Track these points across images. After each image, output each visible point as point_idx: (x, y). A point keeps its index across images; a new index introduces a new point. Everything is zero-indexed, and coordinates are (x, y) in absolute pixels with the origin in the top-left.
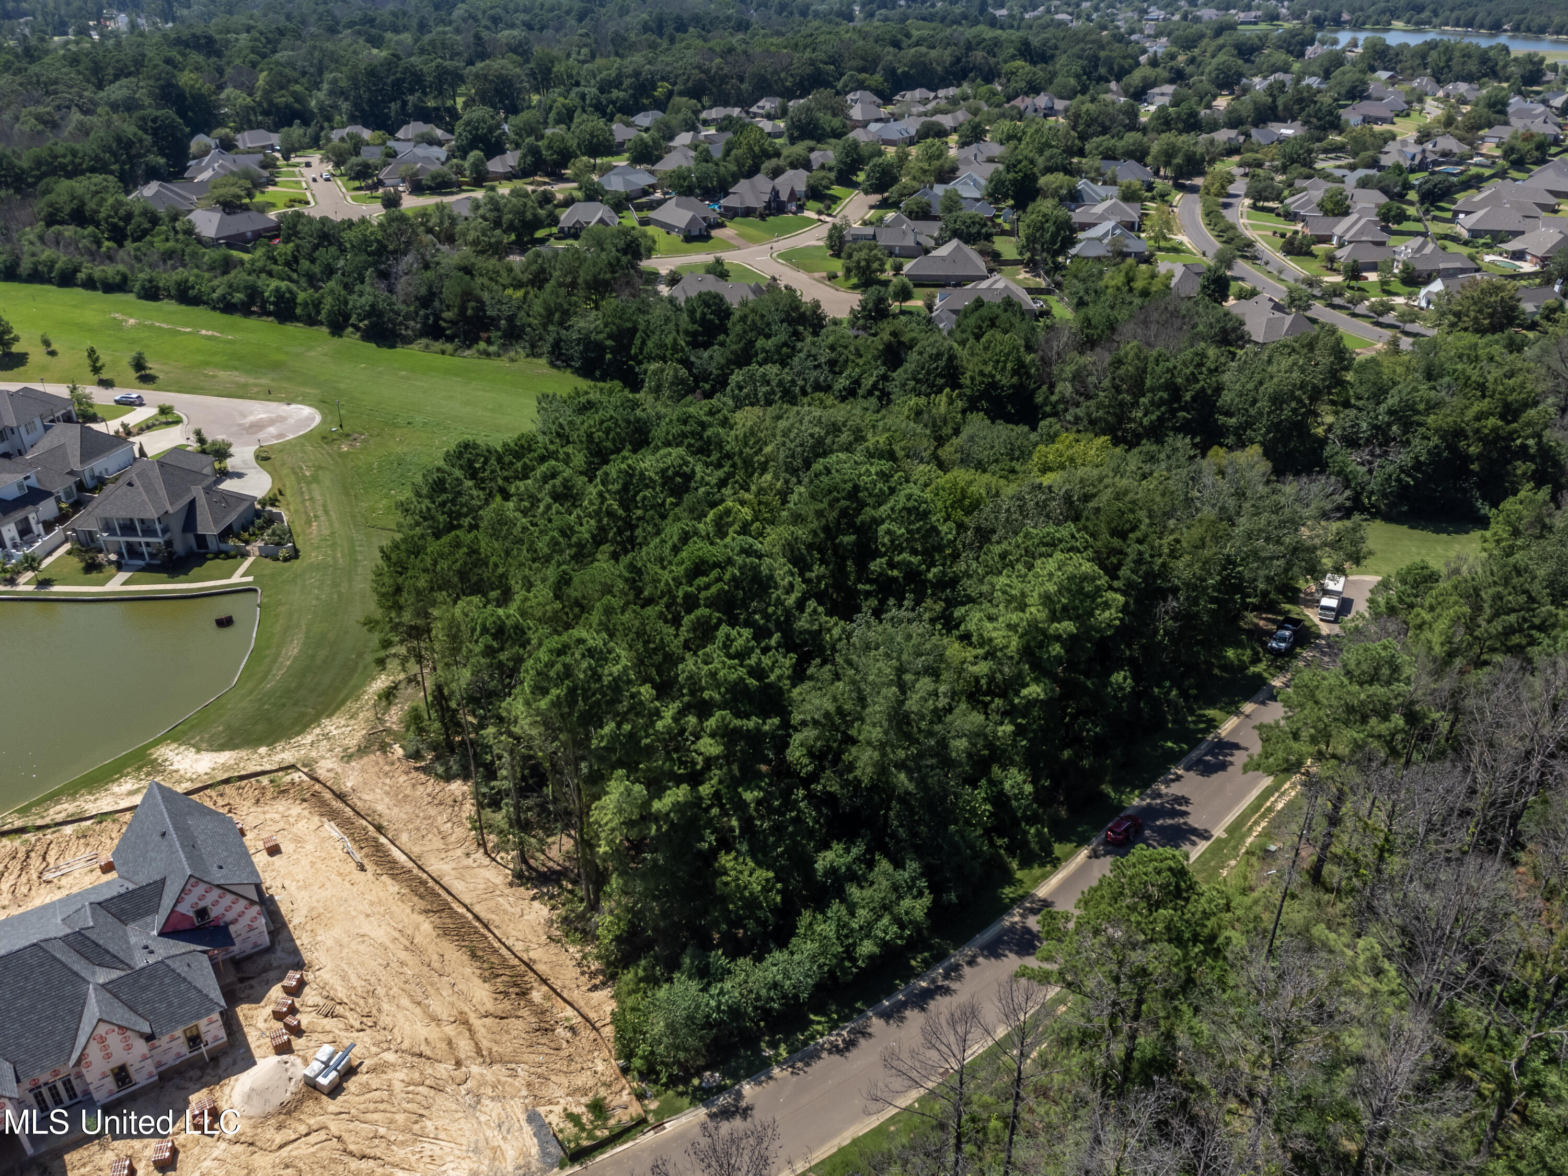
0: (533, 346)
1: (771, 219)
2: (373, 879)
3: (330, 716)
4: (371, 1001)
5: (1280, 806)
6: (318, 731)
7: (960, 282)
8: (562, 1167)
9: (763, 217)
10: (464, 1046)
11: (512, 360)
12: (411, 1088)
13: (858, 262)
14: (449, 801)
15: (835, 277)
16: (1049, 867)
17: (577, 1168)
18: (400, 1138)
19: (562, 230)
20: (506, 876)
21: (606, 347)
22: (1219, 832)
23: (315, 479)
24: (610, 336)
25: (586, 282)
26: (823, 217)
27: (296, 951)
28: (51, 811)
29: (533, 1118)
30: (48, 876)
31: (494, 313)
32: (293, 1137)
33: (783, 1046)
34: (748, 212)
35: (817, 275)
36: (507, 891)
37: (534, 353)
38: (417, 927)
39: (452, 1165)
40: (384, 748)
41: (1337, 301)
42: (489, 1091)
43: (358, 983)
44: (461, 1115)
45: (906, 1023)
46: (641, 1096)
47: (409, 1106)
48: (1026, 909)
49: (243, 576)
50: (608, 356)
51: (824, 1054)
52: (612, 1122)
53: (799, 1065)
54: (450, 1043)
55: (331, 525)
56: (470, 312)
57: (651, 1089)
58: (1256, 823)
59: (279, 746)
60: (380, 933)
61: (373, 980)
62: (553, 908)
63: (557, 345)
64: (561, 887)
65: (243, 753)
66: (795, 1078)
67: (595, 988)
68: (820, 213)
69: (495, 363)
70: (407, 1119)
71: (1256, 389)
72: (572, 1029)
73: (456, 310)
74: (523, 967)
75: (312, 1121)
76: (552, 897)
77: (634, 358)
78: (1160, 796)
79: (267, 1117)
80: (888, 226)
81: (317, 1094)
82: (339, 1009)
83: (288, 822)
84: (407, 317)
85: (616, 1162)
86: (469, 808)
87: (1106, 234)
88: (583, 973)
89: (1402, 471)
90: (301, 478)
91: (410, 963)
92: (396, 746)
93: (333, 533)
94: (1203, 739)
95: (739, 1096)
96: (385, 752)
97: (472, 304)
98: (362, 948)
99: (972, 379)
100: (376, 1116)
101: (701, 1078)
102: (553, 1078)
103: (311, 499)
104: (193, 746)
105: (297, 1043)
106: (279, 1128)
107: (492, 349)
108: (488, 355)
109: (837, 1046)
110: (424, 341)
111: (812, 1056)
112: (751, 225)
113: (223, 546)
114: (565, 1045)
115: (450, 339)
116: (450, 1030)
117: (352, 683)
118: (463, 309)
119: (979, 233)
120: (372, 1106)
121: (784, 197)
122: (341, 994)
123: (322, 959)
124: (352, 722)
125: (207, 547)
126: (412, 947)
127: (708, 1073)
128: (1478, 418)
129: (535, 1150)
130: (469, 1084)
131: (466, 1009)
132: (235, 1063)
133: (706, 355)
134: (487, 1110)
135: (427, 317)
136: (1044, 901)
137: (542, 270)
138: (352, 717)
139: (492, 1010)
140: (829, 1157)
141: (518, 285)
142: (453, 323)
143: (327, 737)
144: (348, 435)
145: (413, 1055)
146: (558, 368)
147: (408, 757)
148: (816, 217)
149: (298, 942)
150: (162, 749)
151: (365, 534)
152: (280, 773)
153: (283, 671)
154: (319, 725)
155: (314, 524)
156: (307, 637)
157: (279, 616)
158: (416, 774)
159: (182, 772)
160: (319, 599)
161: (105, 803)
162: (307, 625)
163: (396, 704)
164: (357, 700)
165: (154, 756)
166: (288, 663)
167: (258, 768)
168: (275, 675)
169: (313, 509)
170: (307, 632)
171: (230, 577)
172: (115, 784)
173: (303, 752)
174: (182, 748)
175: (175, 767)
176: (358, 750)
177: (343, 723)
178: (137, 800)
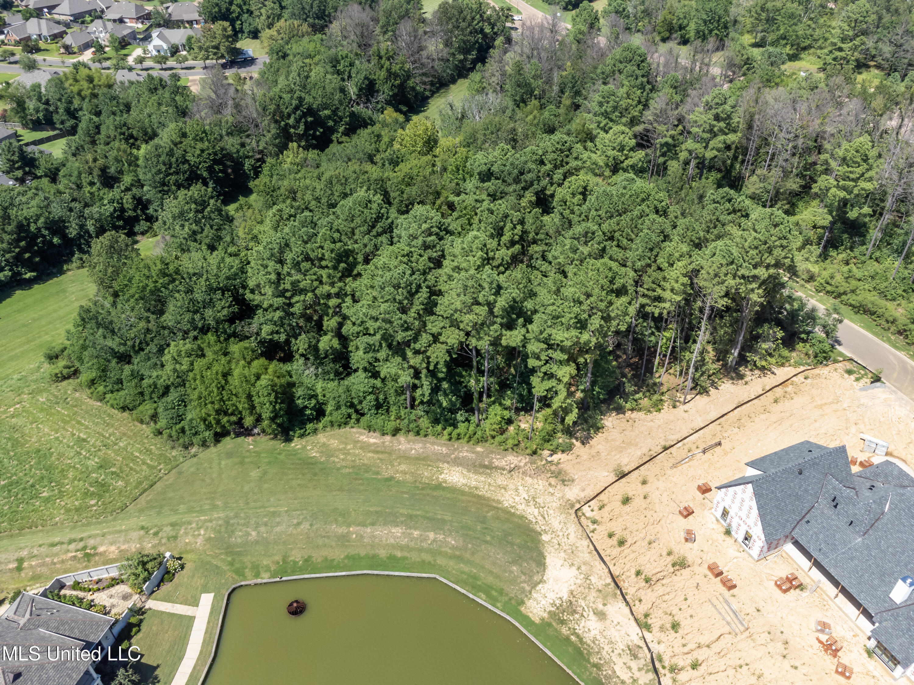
3: (499, 502)
6: (521, 507)
8: (885, 382)
14: (627, 424)
17: (883, 379)
20: (701, 397)
29: (864, 390)
30: (740, 628)
36: (713, 396)
38: (763, 421)
40: (553, 464)
42: (855, 401)
44: (873, 411)
46: (838, 361)
47: (877, 424)
49: (193, 604)
52: (855, 369)
54: (835, 411)
55: (117, 532)
57: (835, 357)
62: (723, 383)
64: (706, 380)
65: (550, 549)
67: (774, 374)
72: (805, 379)
76: (714, 383)
86: (636, 415)
88: (765, 376)
92: (550, 459)
93: (143, 528)
96: (559, 463)
102: (839, 384)
103: (19, 560)
104: (534, 587)
113: (116, 629)
114: (817, 380)
116: (827, 410)
124: (511, 486)
129: (880, 389)
130: (855, 408)
131: (812, 405)
134: (866, 402)
138: (504, 489)
147: (570, 449)
150: (535, 611)
151: (141, 511)
152: (583, 519)
153: (432, 535)
154: (512, 507)
155: (101, 549)
156: (373, 524)
157: (310, 557)
158: (593, 442)
159: (573, 587)
160: (299, 524)
161: (616, 634)
162: (349, 526)
163: (491, 463)
164: (476, 488)
165: (546, 615)
166: (416, 533)
167: (572, 536)
168: (434, 541)
169: (57, 555)
170: (364, 525)
171: (191, 619)
172: (585, 635)
173: (551, 512)
174: (535, 595)
175: (564, 595)
176: (556, 477)
177: (511, 492)
178: (617, 609)
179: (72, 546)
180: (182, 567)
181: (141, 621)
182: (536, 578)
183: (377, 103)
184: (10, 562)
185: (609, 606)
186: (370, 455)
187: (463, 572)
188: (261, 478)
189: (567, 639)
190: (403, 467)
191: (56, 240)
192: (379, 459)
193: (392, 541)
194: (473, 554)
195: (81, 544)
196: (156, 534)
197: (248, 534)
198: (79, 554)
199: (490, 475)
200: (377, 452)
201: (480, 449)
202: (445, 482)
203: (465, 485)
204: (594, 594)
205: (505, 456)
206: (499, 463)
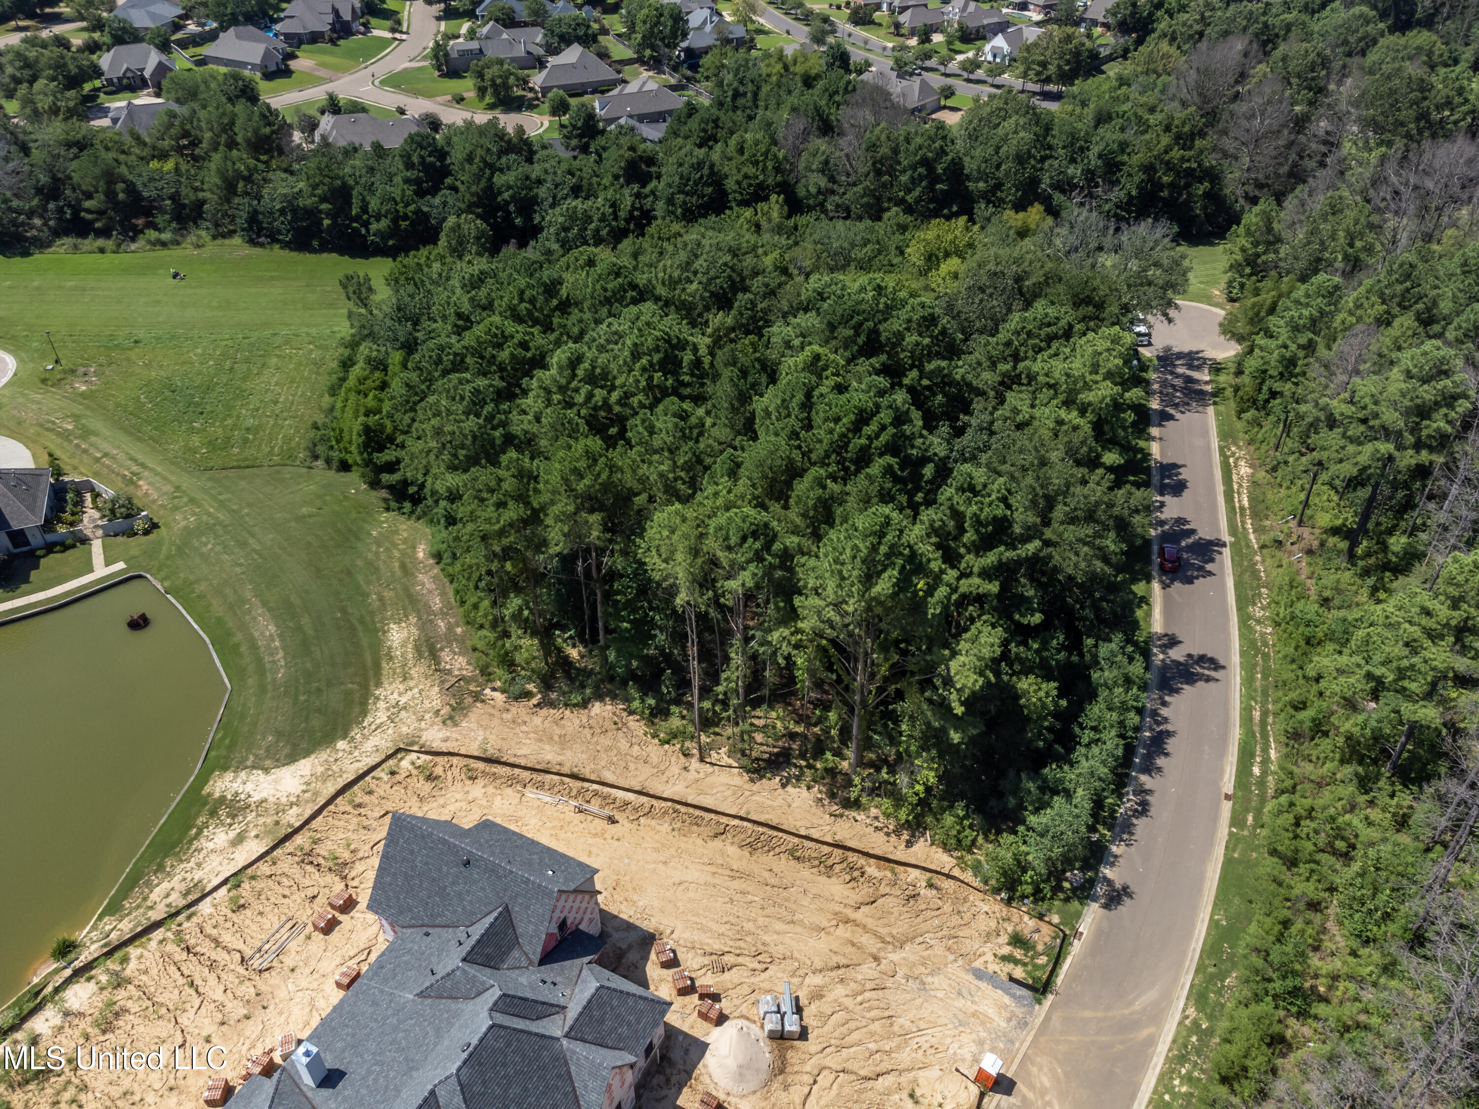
0: (217, 225)
1: (341, 42)
2: (634, 826)
3: (379, 684)
4: (749, 939)
5: (1246, 503)
6: (381, 705)
7: (601, 88)
8: (1039, 1002)
9: (333, 42)
10: (866, 940)
11: (198, 246)
12: (860, 998)
13: (493, 80)
14: (608, 725)
15: (463, 99)
16: (1145, 607)
17: (1050, 997)
18: (893, 1045)
19: (110, 81)
20: (740, 774)
21: (320, 212)
22: (1227, 538)
23: (87, 433)
24: (323, 199)
25: (248, 141)
26: (397, 36)
27: (629, 927)
28: (155, 896)
29: (979, 975)
30: (256, 963)
31: (154, 194)
32: (807, 1090)
33: (1100, 828)
34: (314, 38)
35: (438, 99)
36: (756, 787)
37: (221, 233)
38: (722, 853)
39: (956, 1045)
40: (477, 697)
41: (928, 64)
42: (922, 969)
43: (723, 929)
44: (918, 1001)
45: (1165, 770)
46: (1041, 917)
47: (873, 1014)
48: (1160, 646)
49: (108, 563)
50: (327, 222)
51: (1135, 821)
52: (1040, 948)
53: (1125, 836)
54: (853, 944)
55: (165, 478)
56: (121, 196)
57: (1043, 907)
58: (1243, 523)
59: (355, 733)
60: (694, 874)
61: (732, 919)
62: (809, 788)
63: (253, 219)
64: (796, 766)
65: (324, 755)
66: (1133, 849)
67: (909, 844)
68: (393, 30)
69: (176, 253)
70: (883, 1026)
71: (997, 153)
72: (930, 885)
73: (102, 197)
74: (838, 852)
75: (808, 1068)
76: (798, 778)
77: (357, 219)
78: (1162, 523)
79: (766, 1084)
80: (487, 38)
81: (788, 1043)
82: (729, 959)
83: (480, 806)
84: (31, 214)
85: (1073, 977)
86: (637, 726)
87: (704, 23)
88: (888, 834)
89: (1117, 207)
90: (66, 435)
91: (750, 889)
92: (487, 691)
93: (178, 488)
94: (1149, 467)
95: (1109, 882)
96: (483, 701)
97: (121, 186)
98: (691, 894)
99: (738, 183)
100: (855, 1036)
101: (1066, 880)
102: (961, 934)
103: (106, 455)
104: (254, 767)
105: (725, 1005)
106: (786, 1088)
107: (166, 236)
108: (164, 244)
109: (1136, 810)
110: (68, 241)
111: (1128, 827)
112: (324, 52)
113: (50, 537)
114: (940, 903)
115: (105, 233)
116: (843, 932)
117: (365, 642)
118: (110, 194)
119: (586, 34)
120: (844, 1030)
121: (347, 16)
122: (717, 945)
123: (665, 921)
124: (411, 683)
125: (27, 543)
126: (736, 875)
127: (1068, 874)
128: (1166, 152)
129: (1007, 1000)
130: (900, 974)
131: (838, 908)
132: (687, 1052)
133: (437, 201)
134: (936, 985)
135: (60, 210)
136: (1166, 635)
137: (186, 134)
138: (405, 679)
139: (860, 900)
140: (1216, 898)
141: (163, 156)
142: (101, 213)
143: (400, 707)
144: (73, 371)
145: (832, 970)
146: (262, 245)
147: (517, 698)
148: (388, 35)
149: (624, 916)
150: (219, 784)
151: (210, 479)
152: (391, 762)
153: (281, 654)
154: (378, 698)
155: (141, 483)
156: (270, 610)
157: (205, 596)
158: (544, 712)
159: (272, 799)
160: (241, 565)
161: (215, 864)
162: (256, 596)
163: (442, 649)
164: (391, 658)
165: (217, 795)
166: (277, 643)
167: (357, 765)
168: (274, 662)
169: (121, 466)
170: (264, 604)
171: (92, 571)
172: (203, 840)
173: (390, 731)
174: (243, 774)
175: (256, 797)
176: (454, 709)
177: (402, 687)
178: (253, 848)
179: (135, 468)
180: (146, 532)
181: (73, 546)
182: (268, 763)
183: (1107, 201)
185: (256, 841)
186: (396, 564)
187: (244, 704)
188: (304, 517)
189: (190, 828)
190: (389, 594)
191: (518, 221)
192: (393, 574)
193: (257, 634)
194: (273, 698)
197: (206, 544)
198: (129, 476)
199: (420, 658)
200: (403, 566)
201: (459, 630)
202: (385, 632)
203: (390, 648)
204: (269, 820)
205: (460, 654)
206: (446, 656)
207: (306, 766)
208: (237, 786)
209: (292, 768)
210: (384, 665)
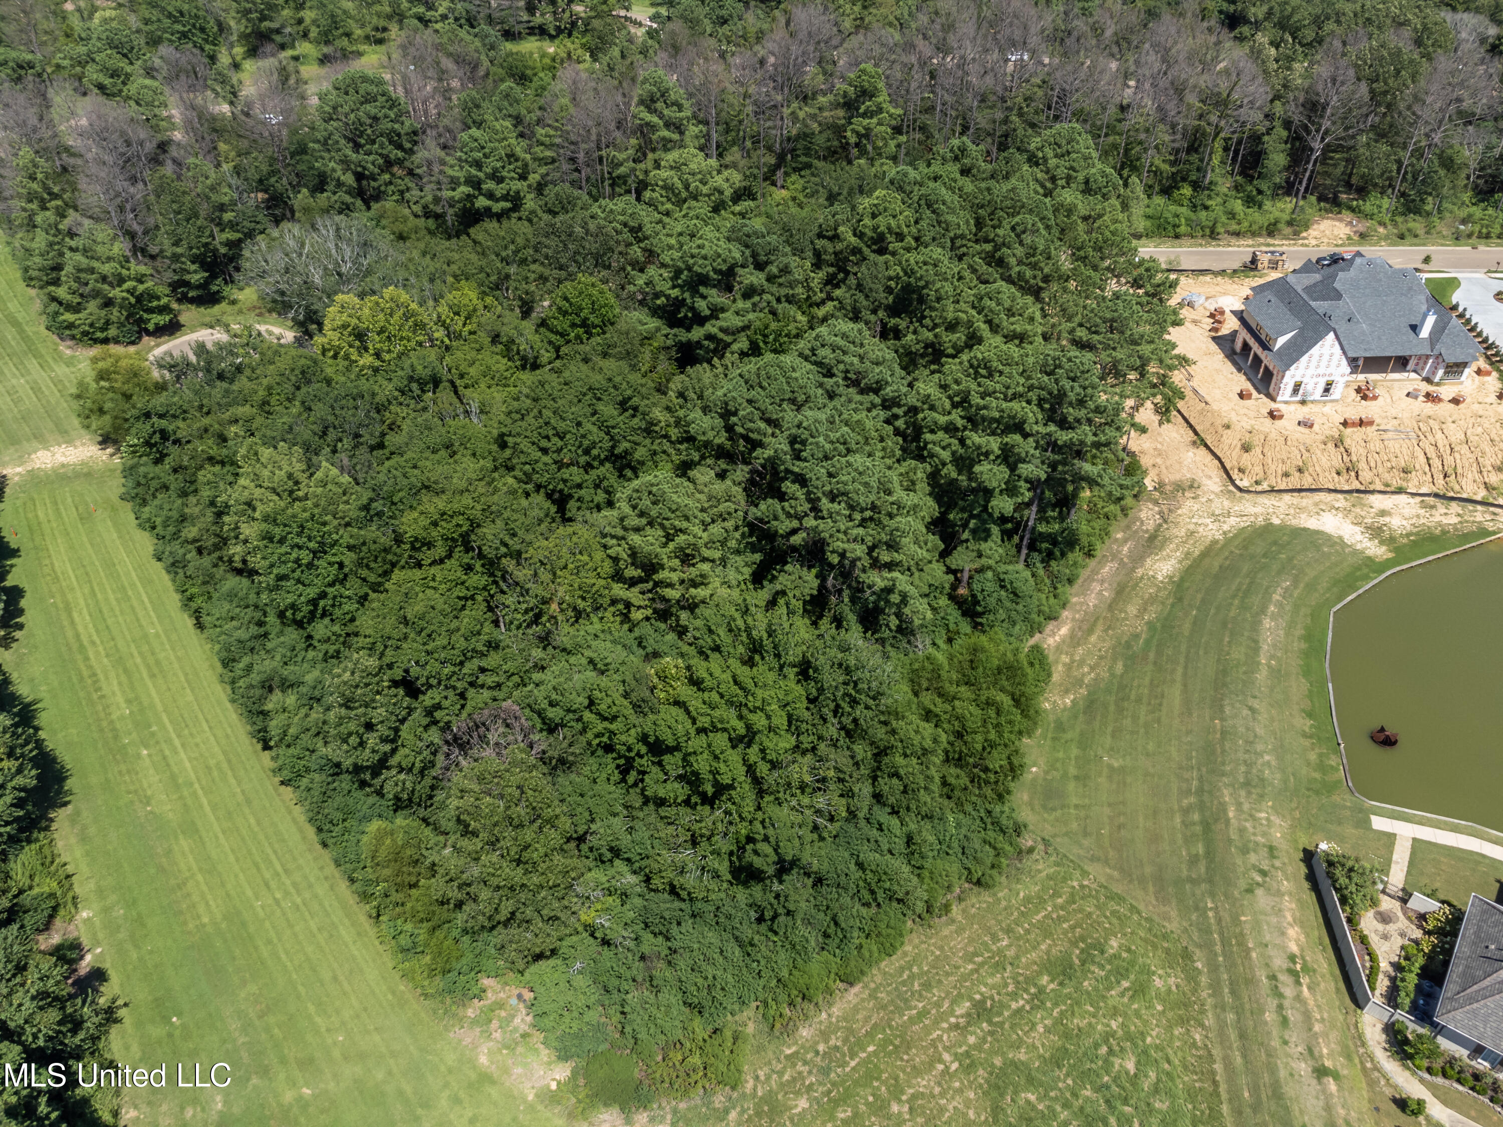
3: (1215, 542)
6: (1226, 527)
40: (1160, 488)
49: (1390, 838)
59: (1260, 521)
65: (1294, 522)
92: (1148, 489)
96: (1159, 483)
123: (1201, 337)
124: (1191, 527)
138: (1193, 533)
143: (1216, 518)
150: (1380, 553)
152: (1252, 489)
154: (1224, 534)
156: (1256, 641)
157: (1304, 711)
159: (1348, 521)
160: (1251, 709)
161: (1407, 510)
162: (1259, 663)
163: (1147, 531)
164: (1187, 554)
165: (1385, 547)
166: (1272, 609)
170: (1256, 650)
173: (1236, 509)
174: (1359, 547)
175: (1358, 529)
176: (1184, 490)
177: (1201, 529)
178: (1378, 501)
184: (1324, 1091)
185: (1373, 505)
187: (1329, 589)
188: (1125, 755)
189: (1414, 542)
190: (1132, 610)
192: (1105, 631)
193: (1282, 632)
195: (1283, 977)
196: (1264, 873)
198: (1305, 980)
199: (1166, 540)
201: (1119, 536)
202: (1171, 578)
203: (1180, 562)
204: (1358, 510)
205: (1139, 519)
206: (1150, 525)
207: (1312, 523)
208: (1367, 543)
209: (1321, 528)
210: (1197, 553)
